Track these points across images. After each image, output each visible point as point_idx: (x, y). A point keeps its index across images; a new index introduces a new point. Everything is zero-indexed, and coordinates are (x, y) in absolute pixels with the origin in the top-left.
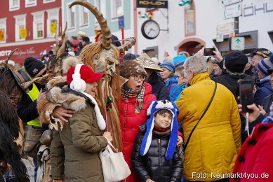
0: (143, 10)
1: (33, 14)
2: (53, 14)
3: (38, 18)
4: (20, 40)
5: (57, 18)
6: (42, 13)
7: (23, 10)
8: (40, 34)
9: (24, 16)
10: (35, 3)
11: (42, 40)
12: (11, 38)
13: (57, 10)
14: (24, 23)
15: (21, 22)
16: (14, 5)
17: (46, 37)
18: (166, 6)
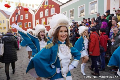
1: (47, 18)
6: (50, 18)
9: (44, 19)
10: (48, 15)
15: (43, 21)
16: (41, 16)
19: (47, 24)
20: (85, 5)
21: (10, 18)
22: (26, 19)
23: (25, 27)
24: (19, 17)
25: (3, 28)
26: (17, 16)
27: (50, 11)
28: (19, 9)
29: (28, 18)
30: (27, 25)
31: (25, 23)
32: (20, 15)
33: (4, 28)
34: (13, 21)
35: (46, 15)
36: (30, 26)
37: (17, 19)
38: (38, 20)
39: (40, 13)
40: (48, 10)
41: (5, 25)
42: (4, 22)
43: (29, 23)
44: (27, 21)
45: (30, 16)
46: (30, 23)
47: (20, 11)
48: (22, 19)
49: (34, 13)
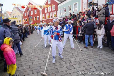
2: (55, 13)
3: (51, 14)
4: (47, 18)
5: (56, 13)
6: (52, 13)
10: (50, 11)
11: (52, 18)
12: (46, 18)
13: (56, 12)
15: (47, 15)
16: (46, 11)
17: (53, 17)
19: (50, 18)
20: (77, 2)
21: (23, 14)
22: (35, 13)
25: (18, 21)
26: (28, 11)
27: (52, 8)
30: (36, 19)
31: (35, 17)
32: (31, 11)
33: (20, 21)
34: (26, 15)
35: (49, 11)
36: (38, 19)
38: (44, 15)
39: (45, 9)
40: (50, 7)
41: (20, 19)
42: (19, 17)
43: (37, 17)
45: (38, 11)
48: (32, 14)
49: (40, 9)
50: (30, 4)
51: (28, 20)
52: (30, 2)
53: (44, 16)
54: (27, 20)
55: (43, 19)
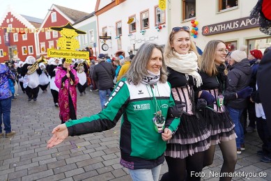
0: (102, 40)
1: (56, 40)
7: (52, 39)
8: (60, 48)
9: (53, 41)
10: (57, 36)
14: (53, 44)
15: (51, 44)
16: (48, 36)
18: (110, 38)
23: (23, 54)
24: (11, 35)
26: (7, 34)
28: (10, 23)
29: (26, 39)
30: (26, 51)
31: (23, 47)
32: (12, 33)
35: (54, 36)
36: (31, 52)
37: (7, 40)
38: (44, 43)
43: (29, 47)
44: (26, 43)
46: (31, 48)
47: (11, 25)
48: (16, 40)
50: (9, 16)
51: (7, 52)
52: (9, 13)
53: (43, 45)
54: (5, 54)
55: (43, 53)
